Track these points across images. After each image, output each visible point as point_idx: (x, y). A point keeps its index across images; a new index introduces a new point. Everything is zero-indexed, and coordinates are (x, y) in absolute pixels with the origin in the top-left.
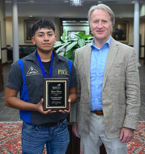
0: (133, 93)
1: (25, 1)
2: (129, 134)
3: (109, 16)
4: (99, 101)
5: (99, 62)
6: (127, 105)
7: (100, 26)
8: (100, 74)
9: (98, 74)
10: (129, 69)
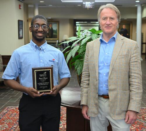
0: (136, 81)
1: (45, 5)
2: (134, 117)
3: (116, 13)
4: (106, 87)
5: (107, 54)
6: (130, 91)
7: (108, 23)
8: (107, 63)
9: (106, 64)
10: (133, 59)
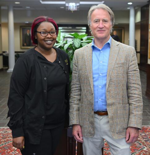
4: (102, 102)
5: (101, 62)
7: (101, 26)
9: (101, 74)
10: (131, 68)
